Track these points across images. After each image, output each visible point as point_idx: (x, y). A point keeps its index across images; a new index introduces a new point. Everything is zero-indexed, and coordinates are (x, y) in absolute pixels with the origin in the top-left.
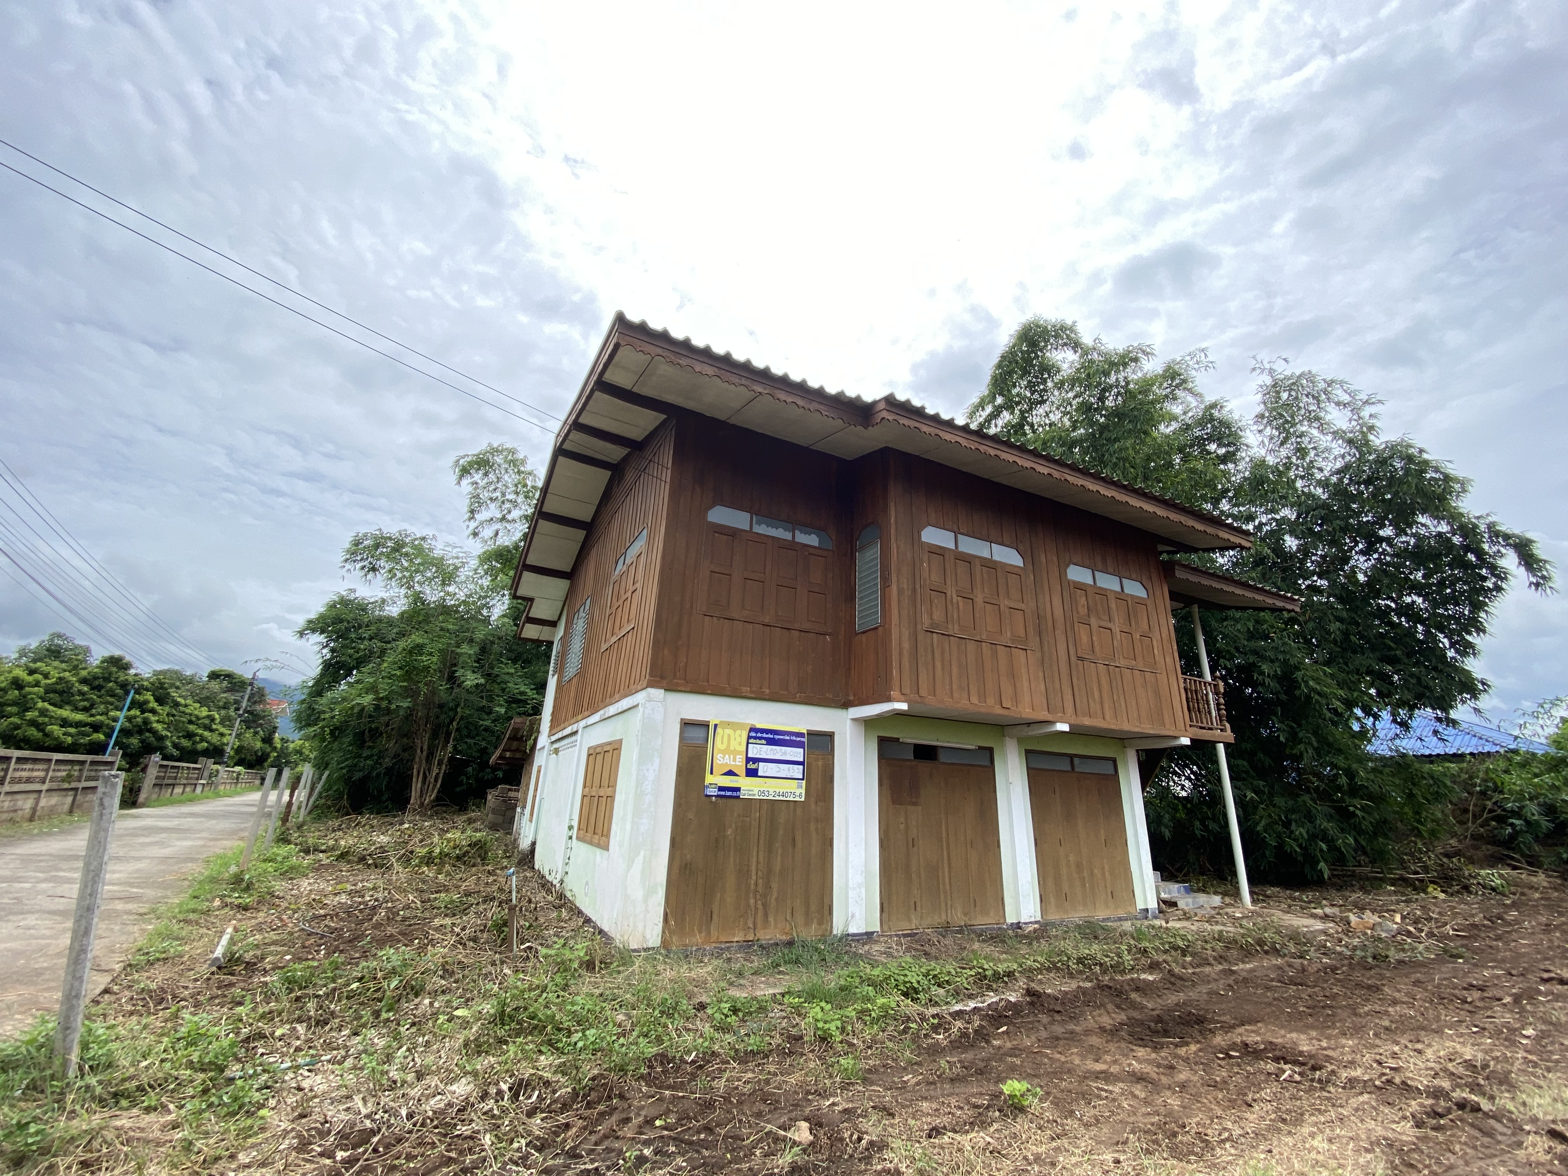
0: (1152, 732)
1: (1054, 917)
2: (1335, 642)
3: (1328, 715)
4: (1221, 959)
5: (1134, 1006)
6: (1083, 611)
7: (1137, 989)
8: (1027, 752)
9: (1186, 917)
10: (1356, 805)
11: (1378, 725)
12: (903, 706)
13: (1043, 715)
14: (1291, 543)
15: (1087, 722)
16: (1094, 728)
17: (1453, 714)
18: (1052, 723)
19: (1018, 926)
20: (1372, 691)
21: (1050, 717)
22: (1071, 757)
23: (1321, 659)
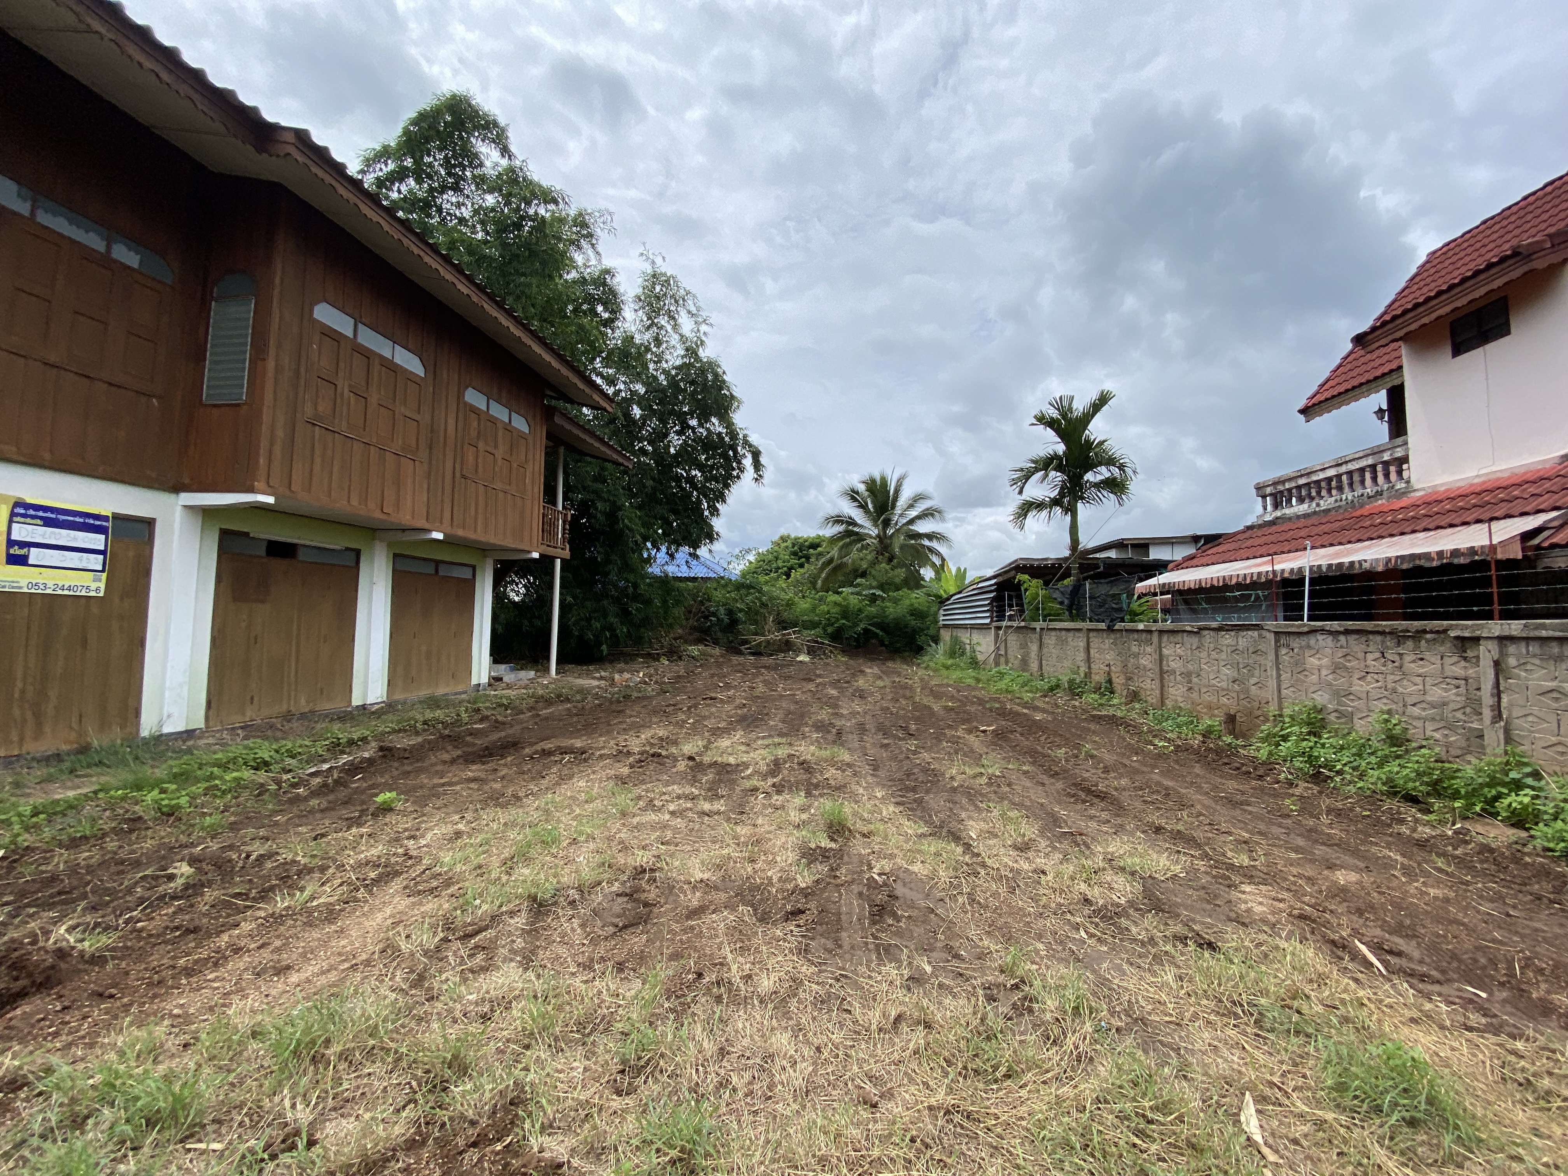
0: (513, 546)
1: (399, 696)
2: (647, 494)
3: (631, 545)
4: (531, 709)
5: (468, 744)
6: (474, 434)
7: (471, 734)
8: (395, 556)
9: (509, 687)
10: (633, 607)
11: (658, 555)
12: (270, 500)
13: (421, 523)
14: (637, 412)
15: (460, 533)
16: (465, 539)
17: (699, 552)
18: (429, 531)
19: (364, 707)
20: (660, 531)
21: (427, 526)
22: (437, 563)
23: (635, 505)
